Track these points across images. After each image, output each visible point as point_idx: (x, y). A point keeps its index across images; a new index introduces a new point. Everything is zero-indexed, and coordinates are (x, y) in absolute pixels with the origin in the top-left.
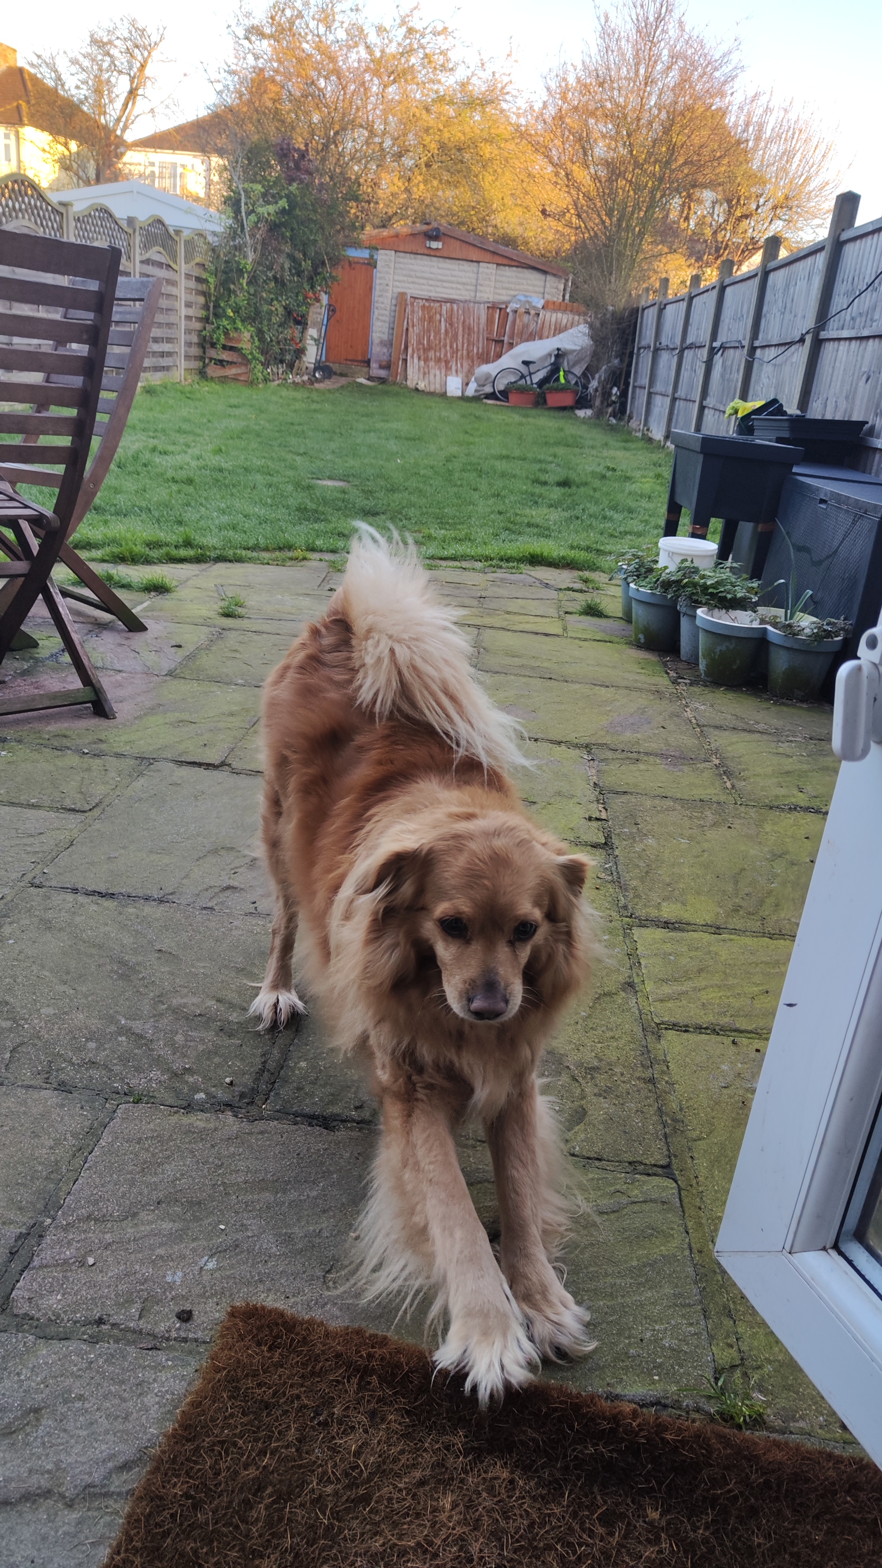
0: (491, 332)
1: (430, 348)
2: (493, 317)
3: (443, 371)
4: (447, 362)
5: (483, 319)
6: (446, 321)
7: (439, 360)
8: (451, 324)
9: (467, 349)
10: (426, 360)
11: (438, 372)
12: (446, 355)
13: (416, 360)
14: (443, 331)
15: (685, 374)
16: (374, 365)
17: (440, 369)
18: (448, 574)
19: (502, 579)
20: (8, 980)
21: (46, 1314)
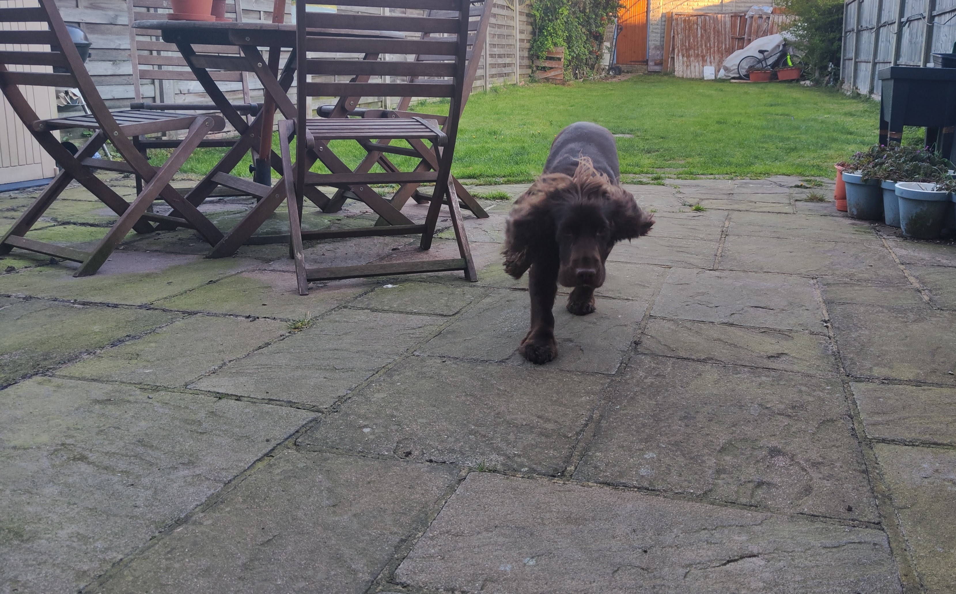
0: (735, 33)
1: (690, 48)
2: (735, 22)
3: (701, 63)
4: (703, 57)
5: (728, 25)
6: (701, 28)
7: (697, 56)
8: (705, 30)
9: (718, 46)
10: (688, 56)
11: (697, 64)
12: (702, 52)
13: (681, 57)
14: (699, 35)
15: (882, 45)
16: (651, 63)
17: (698, 61)
18: (705, 182)
19: (746, 183)
20: (396, 404)
21: (417, 583)
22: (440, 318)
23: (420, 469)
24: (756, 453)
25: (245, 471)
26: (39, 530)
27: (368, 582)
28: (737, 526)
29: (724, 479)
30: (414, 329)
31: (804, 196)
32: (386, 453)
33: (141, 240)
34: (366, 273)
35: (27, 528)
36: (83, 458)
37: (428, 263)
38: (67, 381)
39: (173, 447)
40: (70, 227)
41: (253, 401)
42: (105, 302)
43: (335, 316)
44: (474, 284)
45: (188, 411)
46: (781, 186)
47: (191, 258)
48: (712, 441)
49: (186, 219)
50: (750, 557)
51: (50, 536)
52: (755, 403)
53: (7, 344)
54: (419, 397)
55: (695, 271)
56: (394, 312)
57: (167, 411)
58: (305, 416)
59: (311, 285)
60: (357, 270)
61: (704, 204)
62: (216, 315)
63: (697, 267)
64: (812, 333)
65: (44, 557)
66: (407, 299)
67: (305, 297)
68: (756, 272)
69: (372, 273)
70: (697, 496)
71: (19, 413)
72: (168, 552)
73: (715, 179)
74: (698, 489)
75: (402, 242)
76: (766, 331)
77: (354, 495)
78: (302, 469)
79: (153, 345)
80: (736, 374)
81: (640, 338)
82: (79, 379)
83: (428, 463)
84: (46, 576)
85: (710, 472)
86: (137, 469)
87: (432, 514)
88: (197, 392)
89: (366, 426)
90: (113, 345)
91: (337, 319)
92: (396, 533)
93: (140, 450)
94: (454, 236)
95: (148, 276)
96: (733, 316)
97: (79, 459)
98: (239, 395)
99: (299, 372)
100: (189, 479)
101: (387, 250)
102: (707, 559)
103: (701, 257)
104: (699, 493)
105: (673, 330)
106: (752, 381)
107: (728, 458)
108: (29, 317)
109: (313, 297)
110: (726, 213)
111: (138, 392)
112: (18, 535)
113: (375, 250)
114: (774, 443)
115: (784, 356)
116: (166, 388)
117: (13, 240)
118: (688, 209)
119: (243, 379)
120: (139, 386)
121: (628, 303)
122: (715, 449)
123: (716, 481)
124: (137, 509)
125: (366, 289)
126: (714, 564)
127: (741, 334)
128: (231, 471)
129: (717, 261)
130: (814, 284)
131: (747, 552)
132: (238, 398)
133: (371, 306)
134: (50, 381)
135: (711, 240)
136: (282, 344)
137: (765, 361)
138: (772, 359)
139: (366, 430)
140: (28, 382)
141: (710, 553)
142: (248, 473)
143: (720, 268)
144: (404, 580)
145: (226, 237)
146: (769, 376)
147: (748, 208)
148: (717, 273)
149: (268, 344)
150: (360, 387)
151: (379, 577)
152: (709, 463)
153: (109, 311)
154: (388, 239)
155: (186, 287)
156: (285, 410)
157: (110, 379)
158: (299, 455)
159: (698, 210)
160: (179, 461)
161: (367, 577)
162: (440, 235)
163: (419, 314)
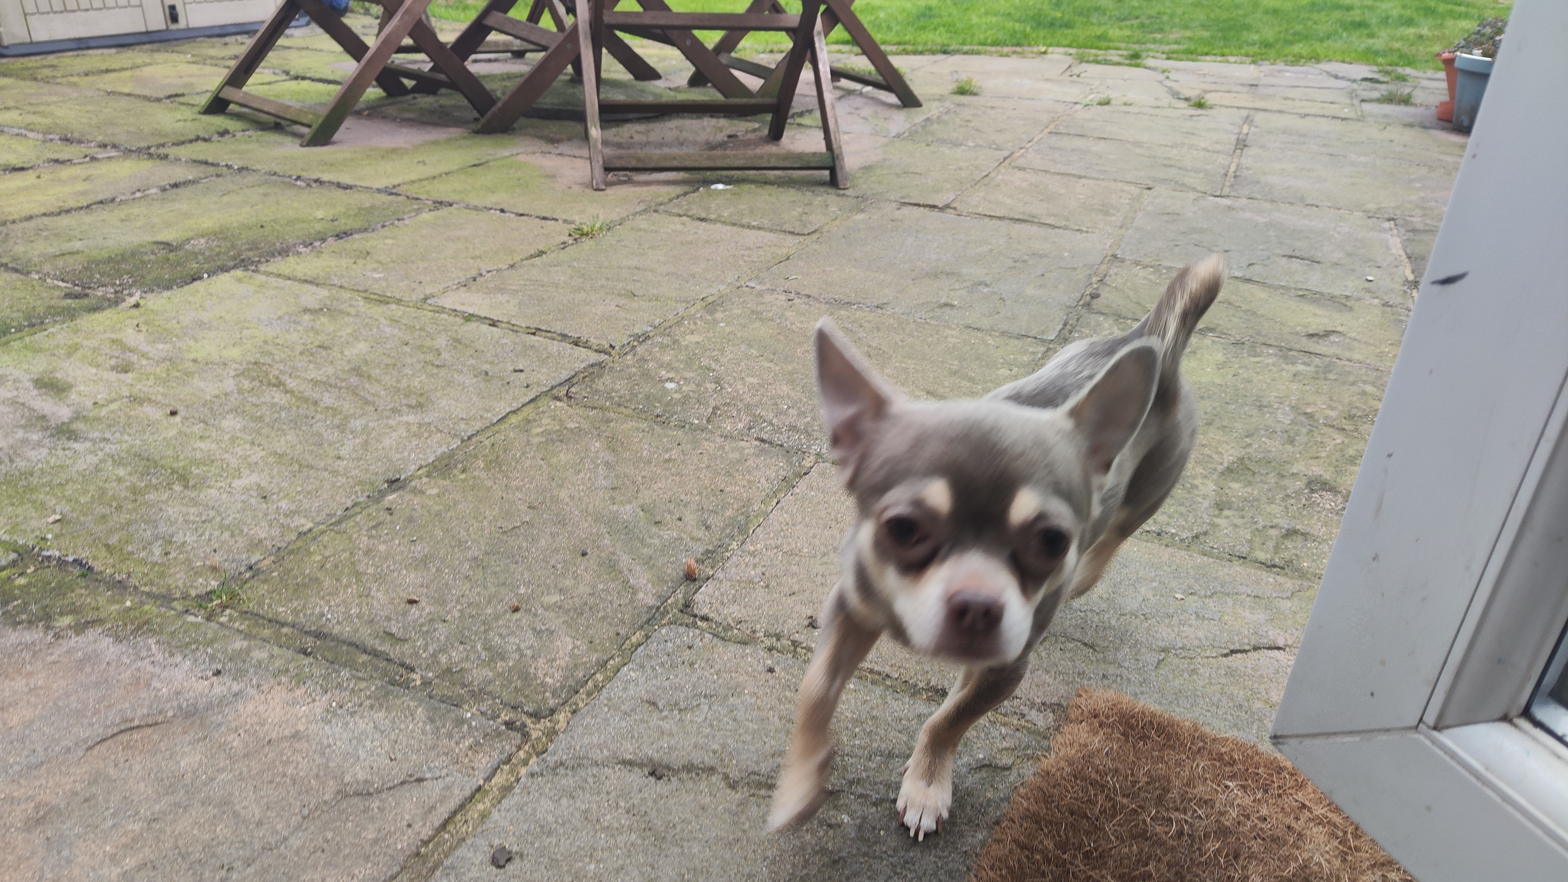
18: (1210, 66)
19: (1279, 71)
20: (716, 353)
21: (725, 619)
22: (790, 238)
23: (744, 449)
24: (1286, 482)
25: (493, 425)
26: (210, 475)
27: (651, 608)
28: (1248, 595)
29: (1227, 517)
30: (750, 249)
31: (1376, 95)
32: (696, 422)
33: (390, 104)
34: (688, 164)
35: (195, 471)
36: (279, 384)
37: (778, 156)
38: (273, 281)
39: (398, 381)
40: (305, 84)
41: (514, 329)
42: (335, 181)
43: (641, 222)
44: (842, 192)
45: (423, 334)
46: (1336, 77)
47: (454, 132)
48: (1210, 457)
49: (448, 76)
50: (1270, 648)
51: (223, 484)
52: (1287, 403)
53: (205, 226)
54: (750, 346)
55: (1192, 195)
56: (724, 223)
57: (396, 331)
58: (584, 356)
59: (610, 176)
60: (675, 158)
61: (1210, 99)
62: (476, 208)
63: (1194, 190)
64: (1386, 304)
65: (212, 513)
66: (743, 207)
67: (601, 193)
68: (1291, 204)
69: (697, 165)
70: (1182, 540)
71: (205, 316)
72: (373, 527)
73: (1228, 62)
74: (1184, 528)
75: (742, 127)
76: (1306, 296)
77: (643, 477)
78: (572, 430)
79: (389, 241)
80: (1255, 356)
81: (1097, 289)
82: (289, 279)
83: (757, 443)
84: (210, 540)
85: (1206, 504)
86: (347, 406)
87: (756, 517)
88: (442, 310)
89: (671, 380)
90: (338, 236)
91: (642, 227)
92: (699, 540)
93: (354, 380)
94: (820, 124)
95: (394, 151)
96: (1252, 268)
97: (274, 385)
98: (496, 318)
99: (581, 296)
100: (414, 428)
101: (721, 137)
102: (1196, 643)
103: (1201, 175)
104: (1184, 536)
105: (1151, 281)
106: (1283, 370)
107: (1235, 486)
108: (238, 194)
109: (613, 192)
110: (1245, 113)
111: (361, 303)
112: (183, 479)
113: (702, 137)
114: (1317, 470)
115: (1335, 335)
116: (399, 302)
117: (230, 93)
118: (1183, 104)
119: (501, 298)
120: (364, 295)
121: (1079, 236)
122: (1215, 469)
123: (1215, 520)
124: (339, 462)
125: (686, 188)
126: (1208, 653)
127: (1264, 295)
128: (473, 423)
129: (1228, 183)
130: (1391, 229)
131: (1265, 641)
132: (494, 324)
133: (690, 213)
134: (251, 277)
135: (1218, 152)
136: (563, 255)
137: (1304, 340)
138: (1315, 339)
139: (670, 386)
140: (224, 277)
141: (1200, 634)
142: (496, 428)
143: (1232, 194)
144: (705, 611)
145: (499, 105)
146: (1309, 365)
147: (1282, 108)
148: (1227, 202)
149: (541, 253)
150: (667, 324)
151: (669, 601)
152: (1203, 490)
153: (340, 192)
154: (723, 122)
155: (443, 168)
156: (555, 347)
157: (328, 282)
158: (571, 411)
159: (1200, 105)
160: (405, 402)
161: (651, 601)
162: (798, 120)
163: (759, 228)
